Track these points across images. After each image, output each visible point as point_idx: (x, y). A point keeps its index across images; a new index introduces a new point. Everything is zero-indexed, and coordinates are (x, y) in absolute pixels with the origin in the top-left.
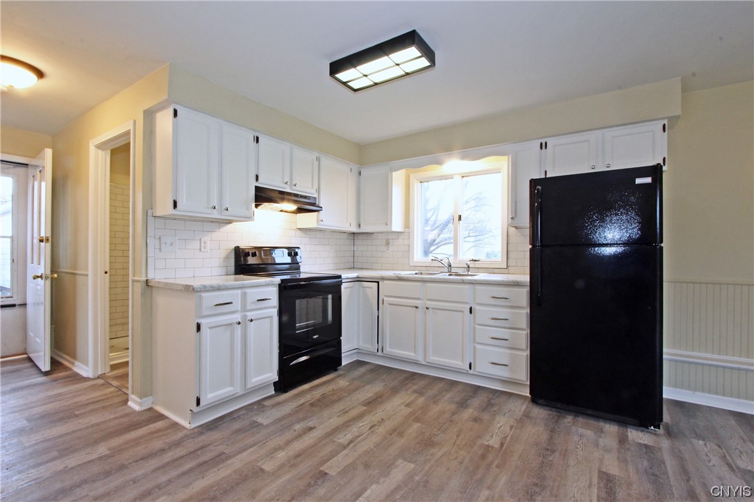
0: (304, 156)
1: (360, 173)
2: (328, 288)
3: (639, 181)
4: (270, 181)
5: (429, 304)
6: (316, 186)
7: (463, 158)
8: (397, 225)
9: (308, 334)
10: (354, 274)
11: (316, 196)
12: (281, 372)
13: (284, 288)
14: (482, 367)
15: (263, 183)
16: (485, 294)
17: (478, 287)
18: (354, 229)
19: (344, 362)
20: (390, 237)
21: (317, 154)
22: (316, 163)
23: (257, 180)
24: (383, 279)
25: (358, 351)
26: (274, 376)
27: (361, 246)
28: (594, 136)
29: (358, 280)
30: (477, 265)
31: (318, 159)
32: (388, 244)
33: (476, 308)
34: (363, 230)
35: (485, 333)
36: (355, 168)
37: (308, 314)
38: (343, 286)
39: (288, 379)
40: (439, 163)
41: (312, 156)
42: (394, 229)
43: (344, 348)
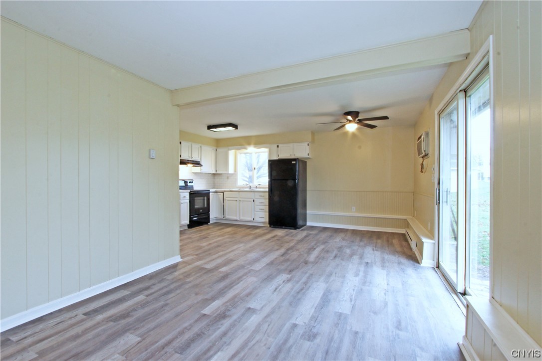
0: (196, 146)
1: (217, 150)
2: (205, 195)
3: (293, 162)
4: (185, 157)
5: (241, 199)
6: (200, 157)
7: (255, 147)
8: (231, 171)
9: (199, 209)
10: (214, 190)
11: (200, 160)
12: (190, 221)
13: (190, 194)
14: (257, 219)
15: (183, 158)
16: (257, 195)
17: (256, 193)
18: (214, 172)
19: (211, 222)
20: (228, 176)
21: (200, 145)
22: (200, 148)
23: (181, 157)
24: (225, 191)
25: (216, 218)
26: (188, 222)
27: (217, 179)
28: (291, 145)
29: (216, 192)
30: (260, 186)
31: (201, 147)
32: (228, 178)
33: (255, 200)
34: (218, 172)
35: (257, 208)
36: (215, 148)
37: (199, 203)
38: (210, 194)
39: (192, 224)
40: (246, 149)
41: (198, 146)
42: (230, 172)
43: (211, 217)
